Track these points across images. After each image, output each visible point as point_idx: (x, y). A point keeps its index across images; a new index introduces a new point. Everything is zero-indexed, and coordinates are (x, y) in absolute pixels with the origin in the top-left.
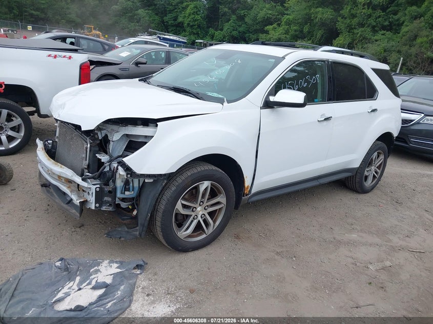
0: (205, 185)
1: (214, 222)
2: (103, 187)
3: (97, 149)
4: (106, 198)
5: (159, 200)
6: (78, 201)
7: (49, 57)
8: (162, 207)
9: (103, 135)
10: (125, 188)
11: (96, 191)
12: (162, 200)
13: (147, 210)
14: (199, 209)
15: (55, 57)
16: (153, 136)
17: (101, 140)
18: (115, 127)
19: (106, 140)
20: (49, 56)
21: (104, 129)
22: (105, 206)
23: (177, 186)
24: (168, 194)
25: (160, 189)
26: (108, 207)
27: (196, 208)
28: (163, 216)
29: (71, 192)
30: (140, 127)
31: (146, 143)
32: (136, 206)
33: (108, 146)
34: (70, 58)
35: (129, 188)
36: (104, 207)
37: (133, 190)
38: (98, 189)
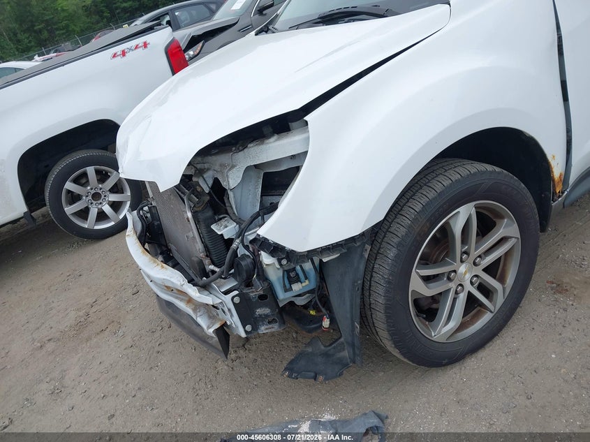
0: (463, 215)
1: (502, 280)
2: (246, 291)
3: (209, 213)
4: (259, 311)
5: (367, 285)
6: (211, 330)
7: (116, 59)
8: (379, 298)
9: (210, 182)
10: (289, 277)
11: (234, 304)
12: (373, 283)
13: (349, 315)
14: (462, 269)
15: (124, 53)
16: (306, 152)
17: (209, 193)
18: (224, 158)
19: (219, 190)
20: (115, 56)
21: (208, 169)
22: (263, 324)
23: (399, 245)
24: (384, 269)
25: (362, 267)
26: (270, 326)
27: (455, 271)
28: (388, 317)
29: (195, 310)
30: (272, 140)
31: (298, 169)
32: (323, 310)
33: (226, 201)
34: (145, 45)
35: (297, 274)
36: (263, 328)
37: (306, 278)
38: (237, 300)
